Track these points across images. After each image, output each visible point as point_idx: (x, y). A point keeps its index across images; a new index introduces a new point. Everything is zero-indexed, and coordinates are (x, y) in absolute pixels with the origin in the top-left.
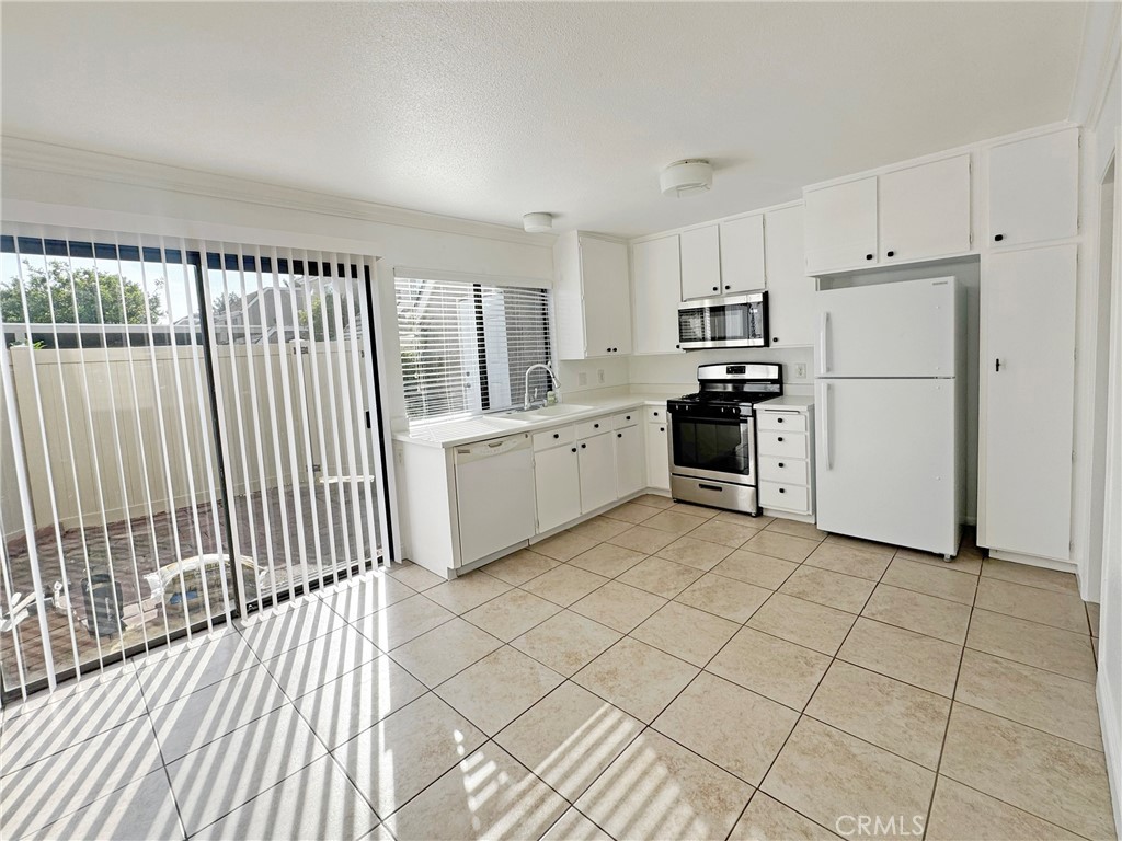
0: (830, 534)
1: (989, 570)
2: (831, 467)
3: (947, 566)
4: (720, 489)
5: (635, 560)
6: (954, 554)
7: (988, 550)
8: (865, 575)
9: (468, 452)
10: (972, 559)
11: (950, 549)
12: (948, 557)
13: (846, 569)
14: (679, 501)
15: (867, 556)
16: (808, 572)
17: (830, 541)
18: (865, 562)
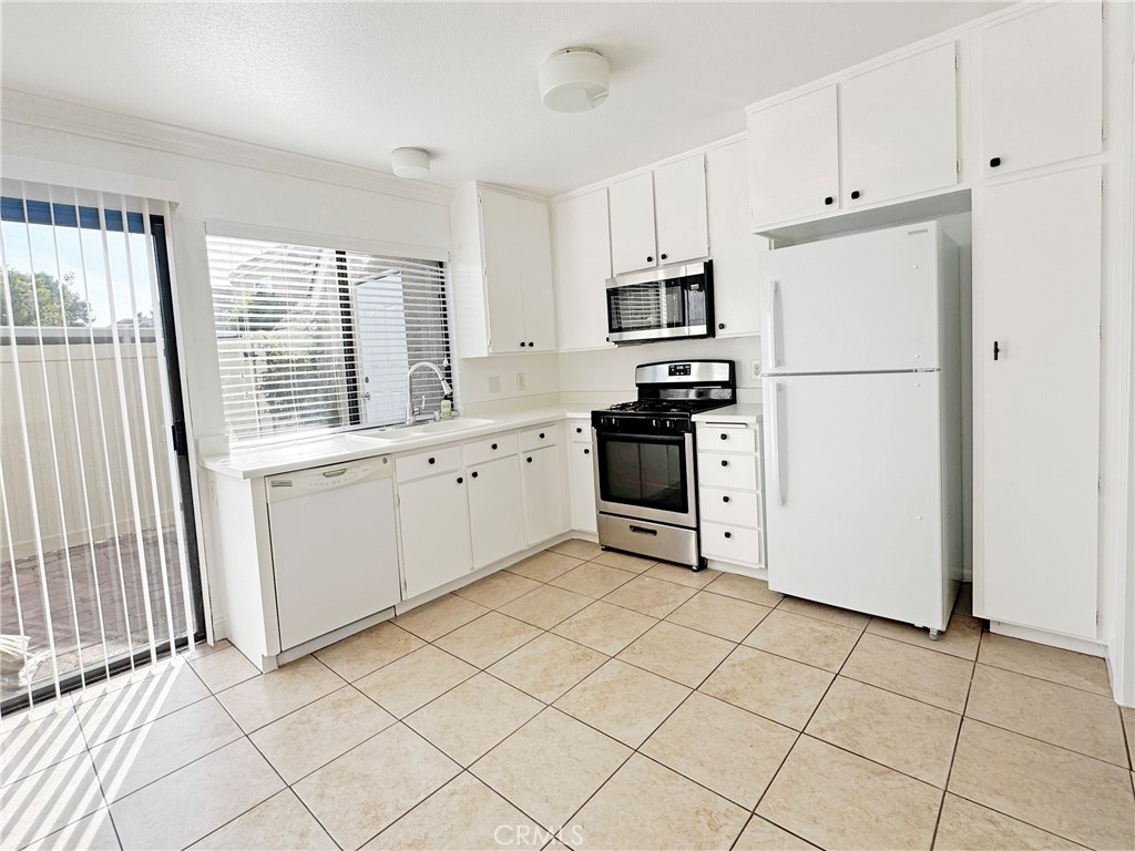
0: (786, 596)
1: (990, 652)
2: (784, 501)
3: (933, 646)
4: (654, 532)
5: (524, 638)
6: (942, 628)
7: (988, 621)
8: (820, 663)
9: (288, 484)
10: (967, 635)
11: (936, 621)
12: (933, 633)
13: (797, 651)
14: (608, 549)
15: (828, 630)
16: (746, 657)
17: (785, 606)
18: (824, 640)
